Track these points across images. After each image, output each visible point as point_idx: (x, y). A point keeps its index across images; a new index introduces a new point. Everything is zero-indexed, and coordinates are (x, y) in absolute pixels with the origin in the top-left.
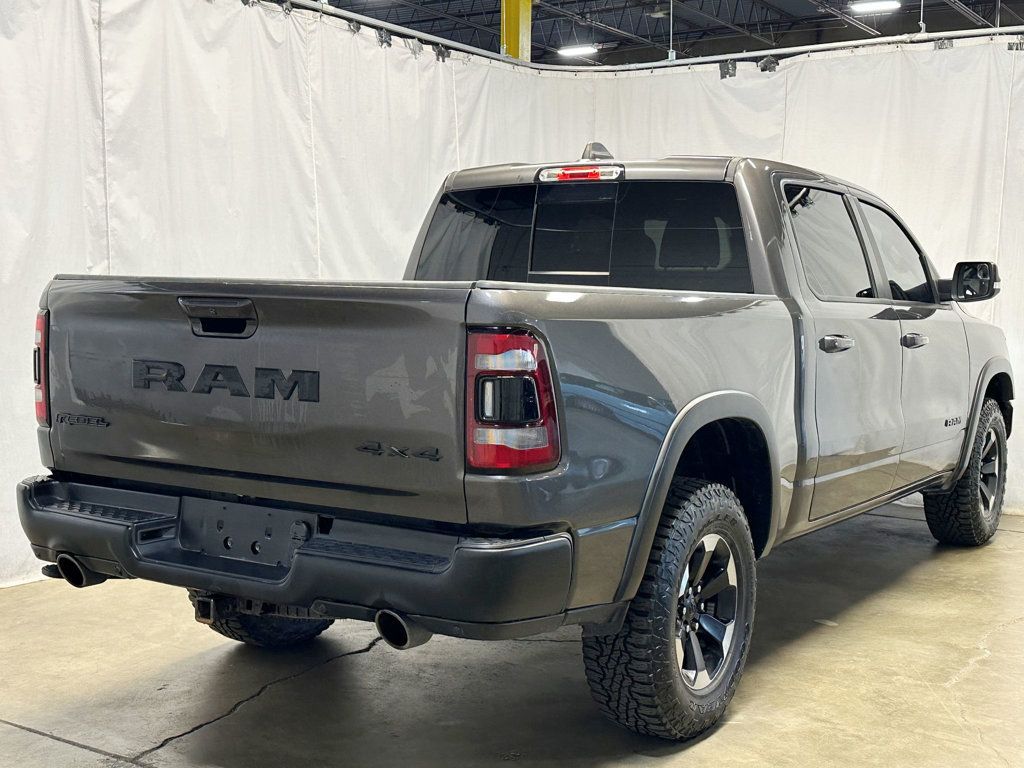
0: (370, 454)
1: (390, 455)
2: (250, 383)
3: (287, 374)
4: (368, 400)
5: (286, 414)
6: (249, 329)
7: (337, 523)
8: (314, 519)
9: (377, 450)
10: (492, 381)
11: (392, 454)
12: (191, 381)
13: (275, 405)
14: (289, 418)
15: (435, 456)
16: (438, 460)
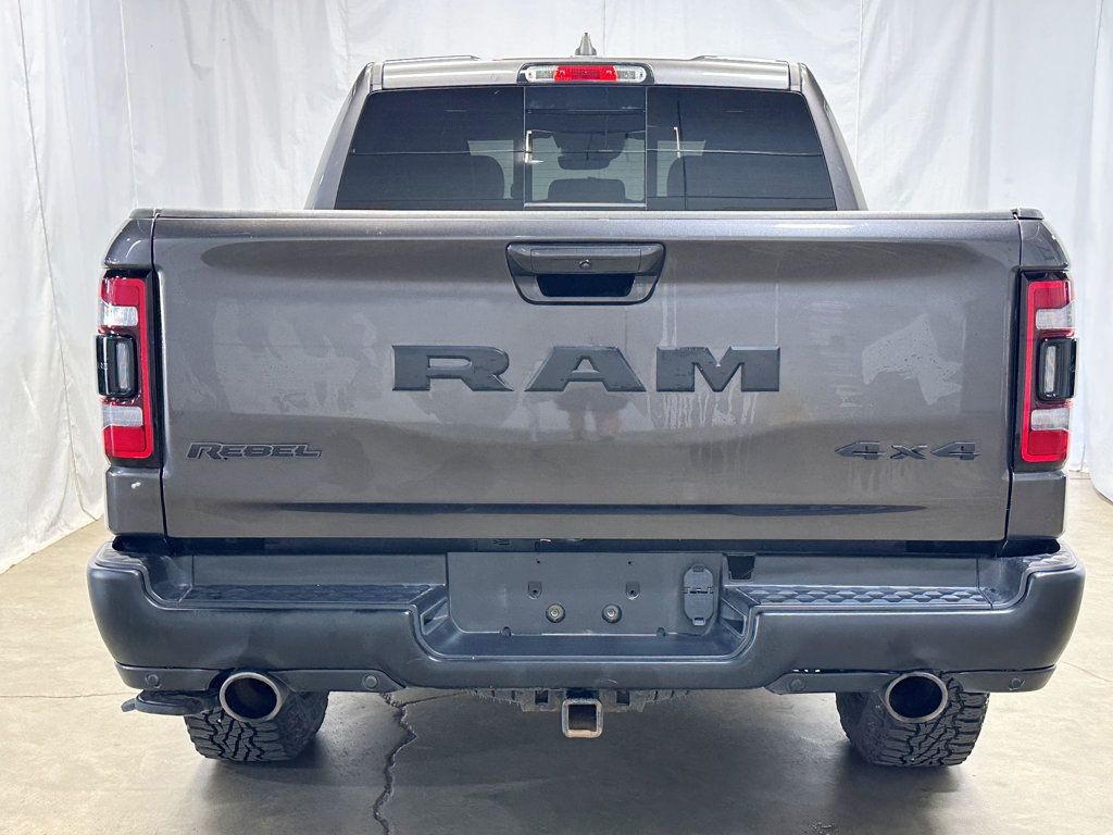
2: (648, 374)
3: (718, 354)
4: (867, 382)
5: (717, 413)
6: (639, 289)
7: (760, 561)
9: (871, 453)
10: (1055, 345)
12: (519, 376)
13: (695, 401)
14: (718, 418)
15: (971, 453)
16: (974, 458)
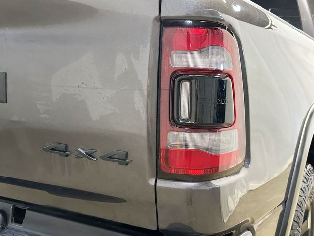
0: (57, 155)
1: (77, 157)
7: (29, 214)
8: (9, 208)
9: (64, 151)
10: (189, 80)
11: (79, 156)
15: (124, 160)
16: (127, 164)
